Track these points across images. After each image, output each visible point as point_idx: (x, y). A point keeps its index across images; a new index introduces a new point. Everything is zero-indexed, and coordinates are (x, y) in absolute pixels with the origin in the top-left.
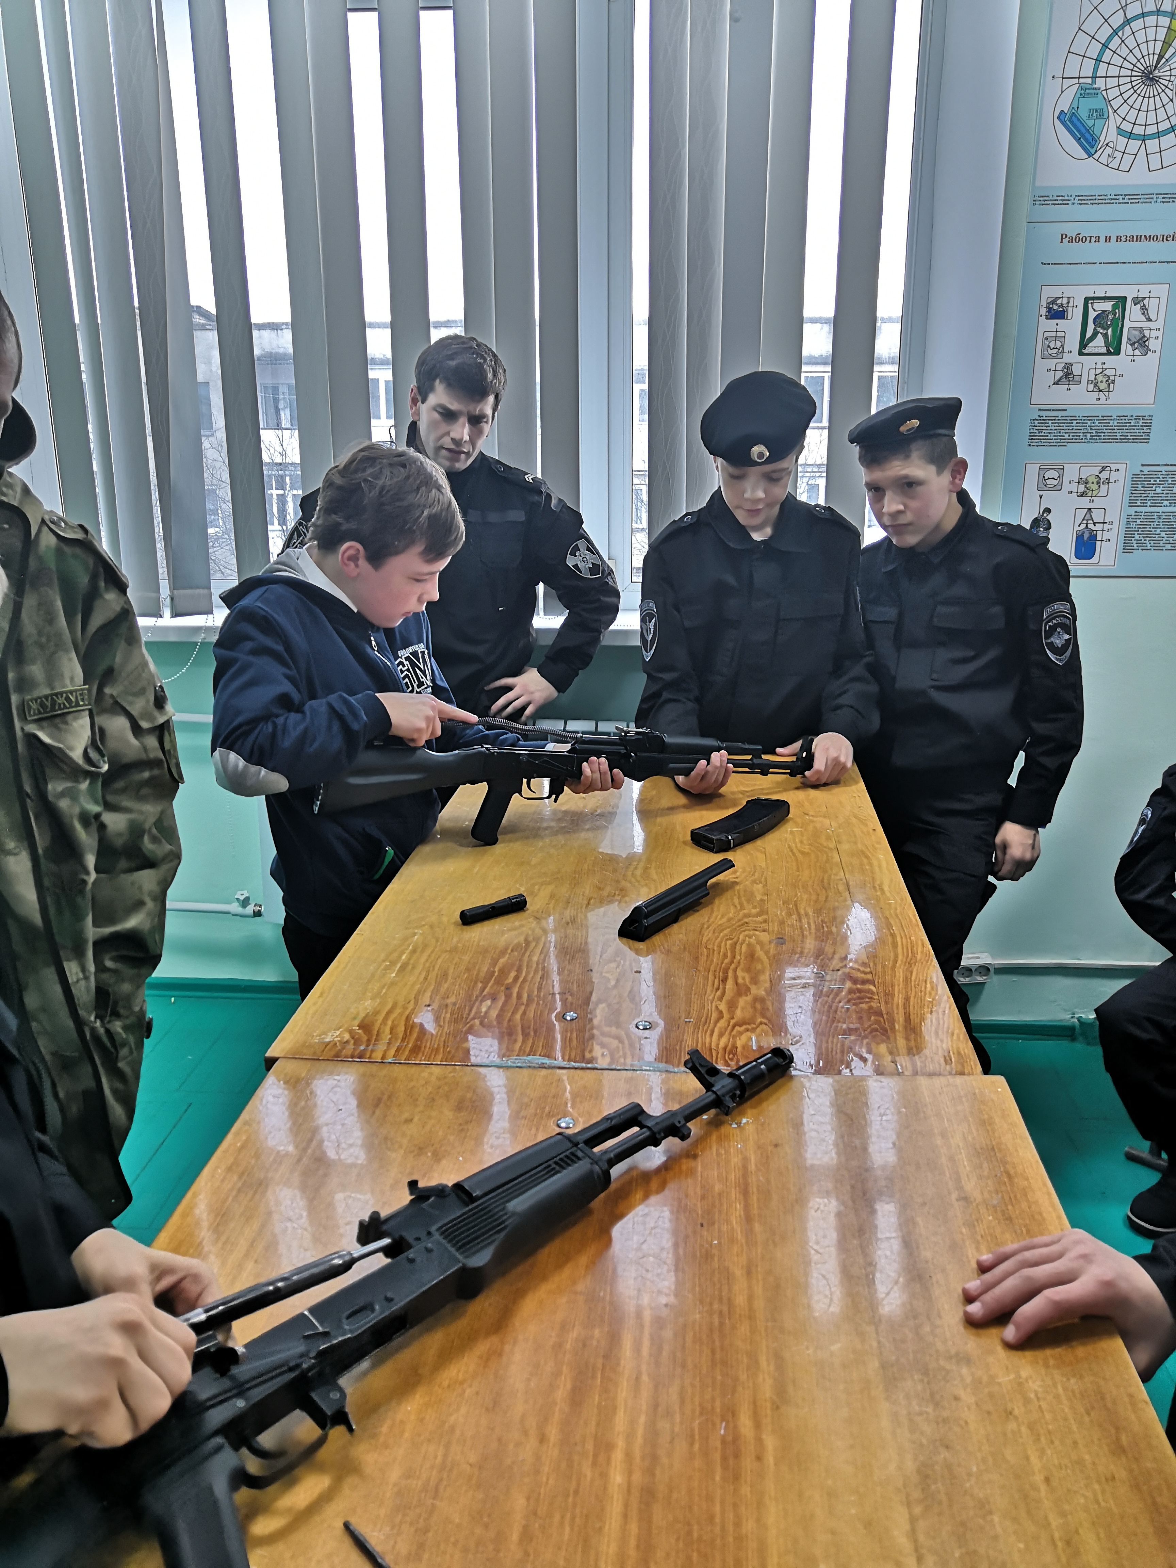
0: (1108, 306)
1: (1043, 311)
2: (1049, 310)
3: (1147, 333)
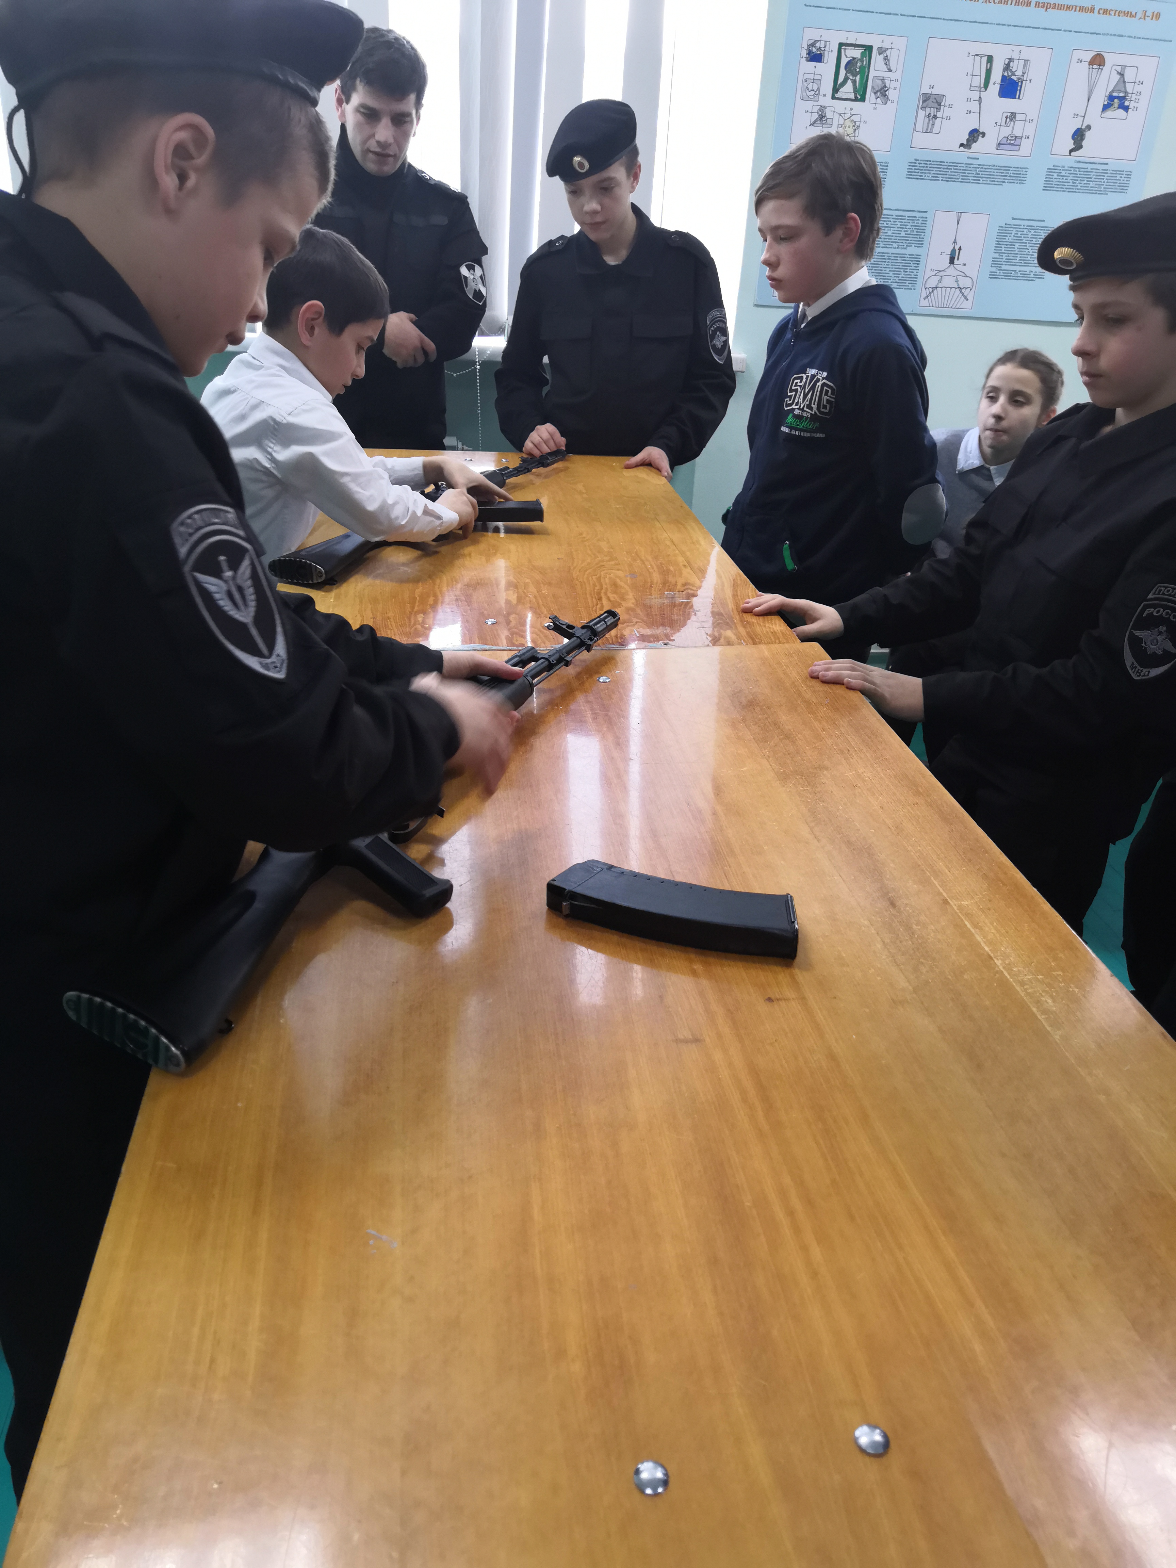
0: (857, 53)
1: (804, 53)
2: (809, 52)
3: (887, 83)
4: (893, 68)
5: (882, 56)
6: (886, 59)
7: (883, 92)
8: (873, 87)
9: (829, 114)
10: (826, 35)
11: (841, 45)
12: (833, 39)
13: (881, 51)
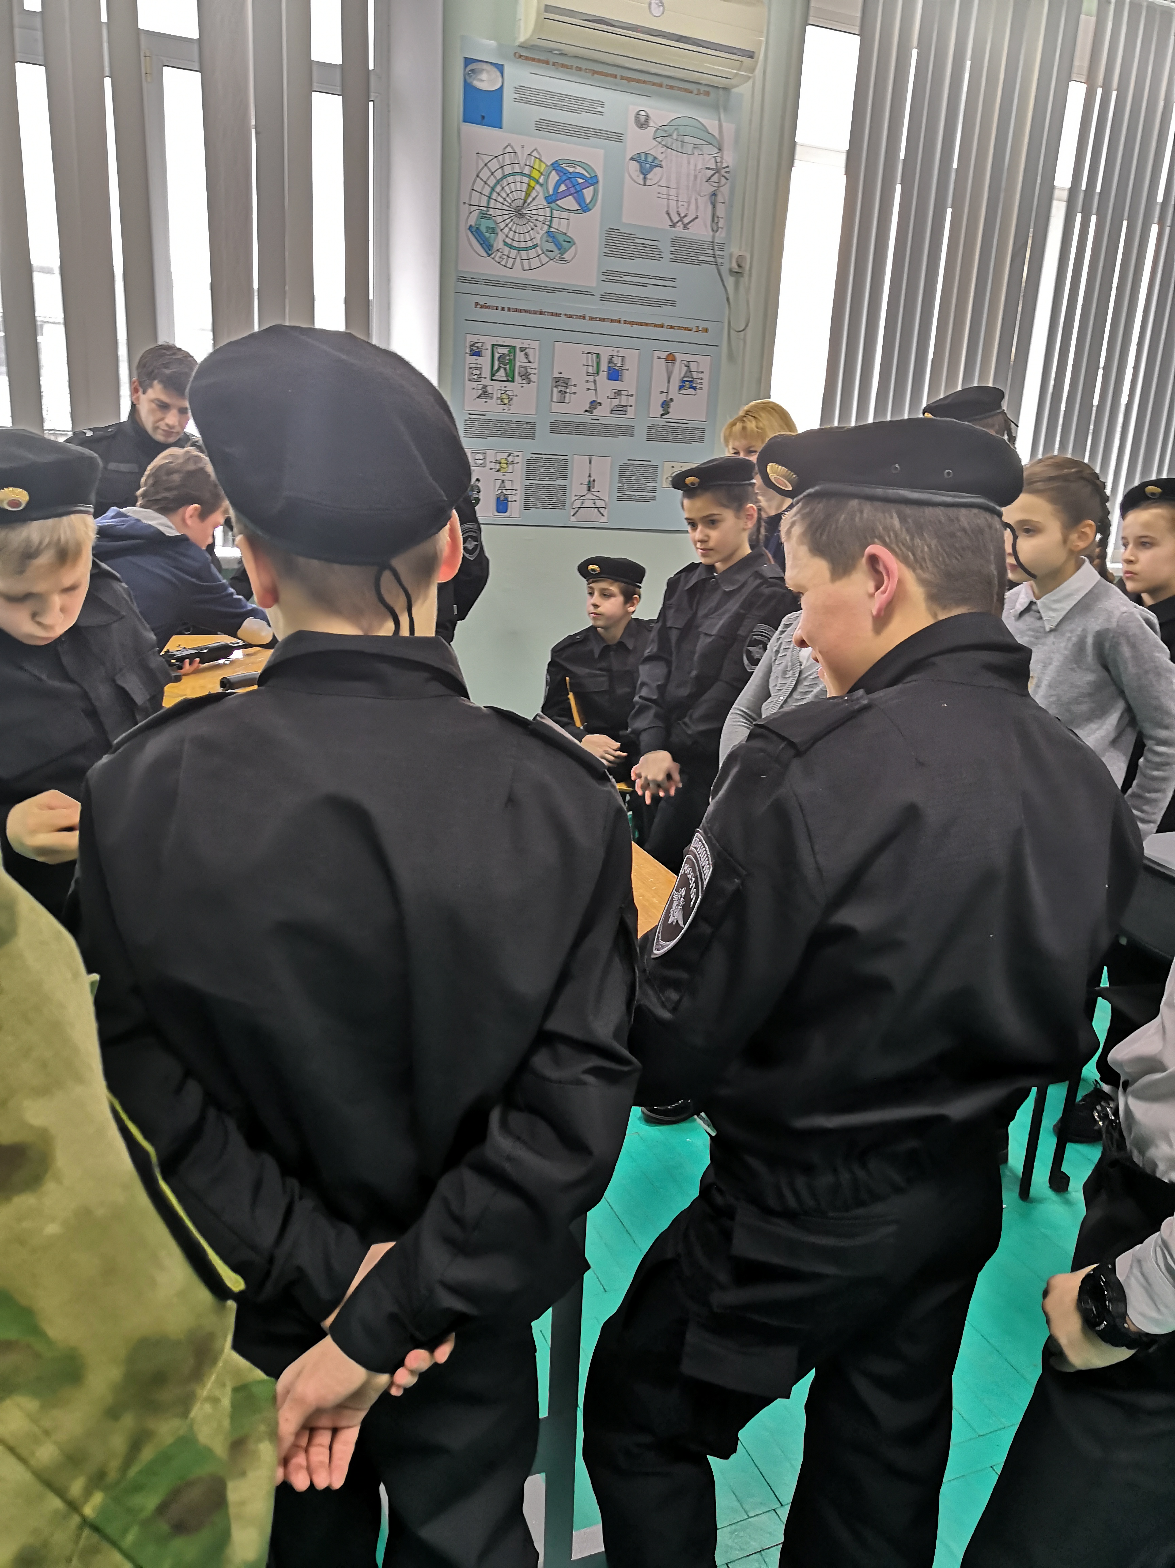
0: (505, 351)
1: (468, 351)
2: (471, 350)
3: (529, 370)
4: (532, 361)
5: (523, 353)
6: (526, 354)
7: (526, 376)
8: (519, 373)
9: (489, 390)
10: (483, 339)
11: (493, 345)
12: (488, 342)
13: (522, 350)
